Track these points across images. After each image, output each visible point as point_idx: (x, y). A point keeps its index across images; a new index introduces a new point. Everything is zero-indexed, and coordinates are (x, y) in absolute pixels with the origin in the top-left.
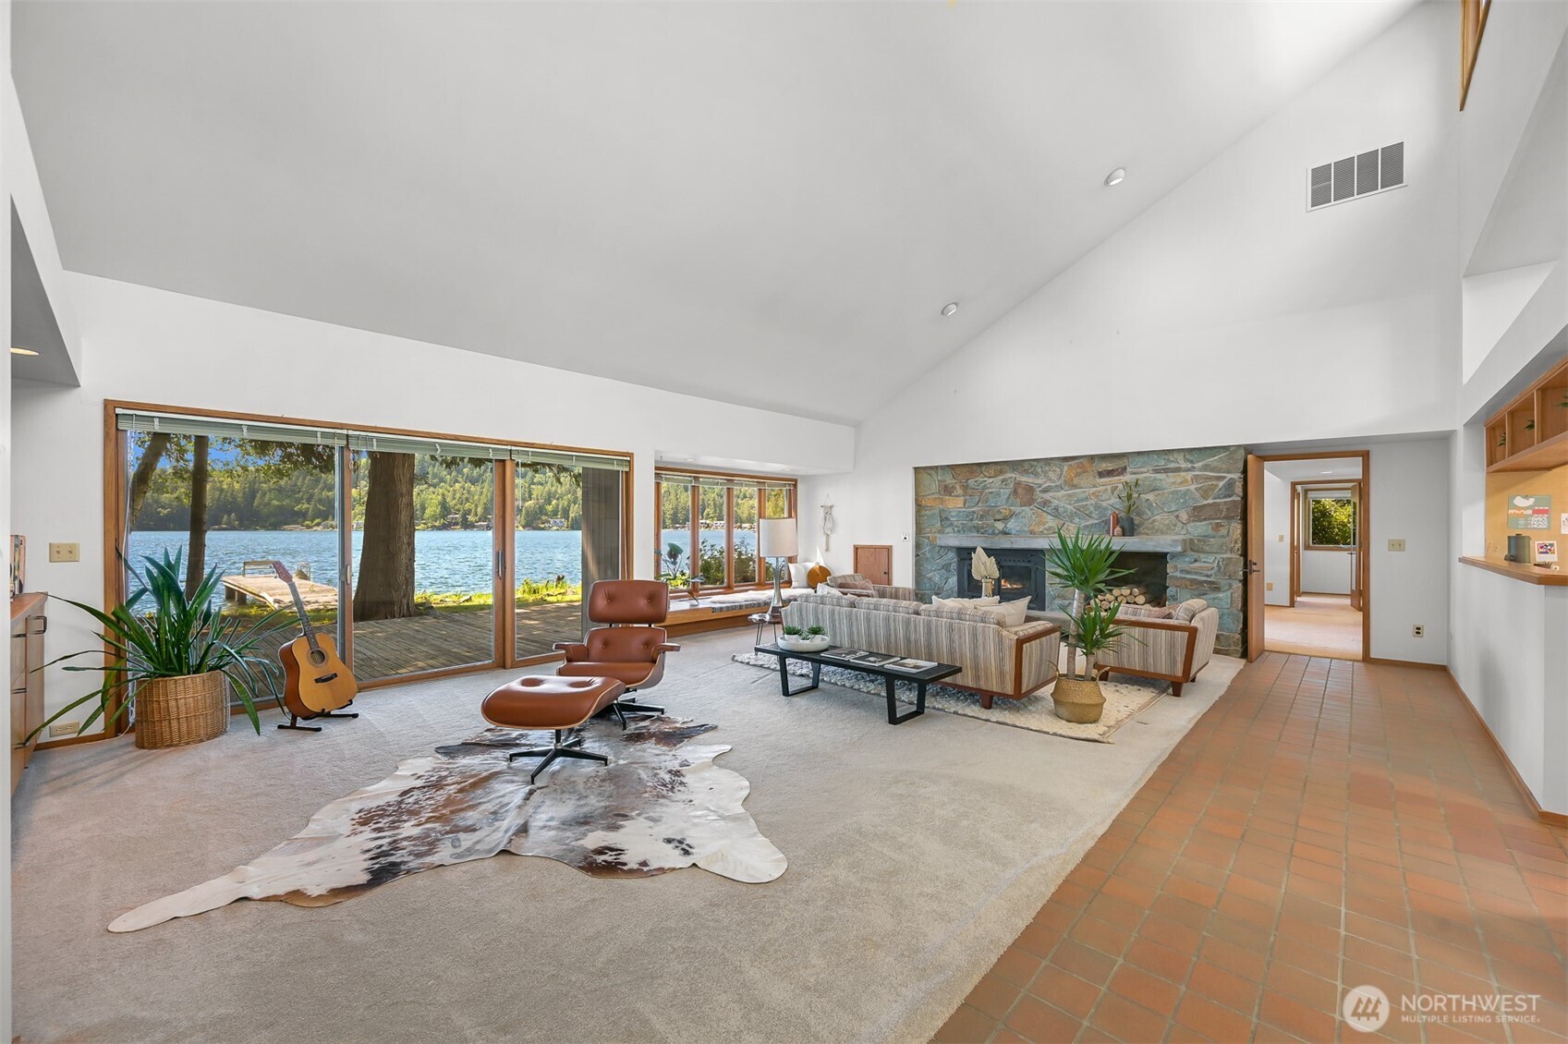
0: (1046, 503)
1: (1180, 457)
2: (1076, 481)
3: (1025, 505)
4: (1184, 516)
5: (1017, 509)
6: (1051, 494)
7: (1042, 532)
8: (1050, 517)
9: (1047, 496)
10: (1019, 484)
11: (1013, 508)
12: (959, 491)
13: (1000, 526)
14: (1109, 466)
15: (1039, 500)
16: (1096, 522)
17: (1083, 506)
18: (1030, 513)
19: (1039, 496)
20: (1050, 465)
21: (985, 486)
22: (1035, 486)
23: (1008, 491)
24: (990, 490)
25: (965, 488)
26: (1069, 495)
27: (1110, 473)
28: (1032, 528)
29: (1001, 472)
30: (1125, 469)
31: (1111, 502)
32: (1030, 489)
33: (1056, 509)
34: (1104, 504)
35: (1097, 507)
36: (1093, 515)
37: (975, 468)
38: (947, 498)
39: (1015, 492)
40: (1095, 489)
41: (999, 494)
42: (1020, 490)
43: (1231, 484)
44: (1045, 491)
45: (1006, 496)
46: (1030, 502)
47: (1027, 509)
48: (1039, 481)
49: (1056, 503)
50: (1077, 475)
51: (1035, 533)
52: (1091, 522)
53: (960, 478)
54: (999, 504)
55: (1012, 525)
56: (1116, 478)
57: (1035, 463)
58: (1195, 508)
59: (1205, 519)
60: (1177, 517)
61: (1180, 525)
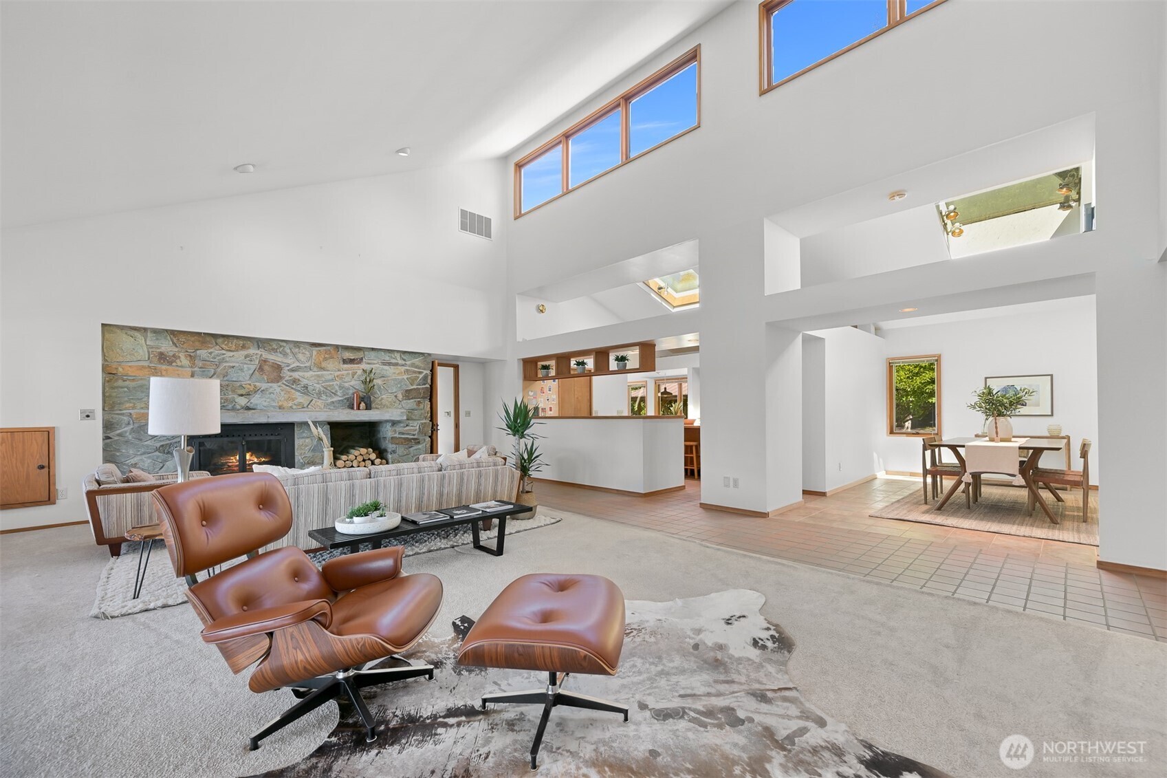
0: (295, 381)
1: (398, 355)
2: (324, 364)
3: (272, 382)
4: (400, 397)
5: (264, 386)
6: (301, 374)
7: (291, 407)
8: (299, 394)
9: (296, 375)
10: (265, 361)
11: (257, 384)
12: (185, 361)
13: (242, 401)
14: (348, 355)
15: (287, 378)
16: (340, 399)
17: (330, 386)
18: (278, 390)
19: (287, 374)
20: (299, 347)
21: (223, 359)
22: (283, 365)
23: (253, 367)
24: (231, 365)
25: (192, 358)
26: (318, 376)
27: (352, 361)
28: (280, 403)
29: (244, 347)
30: (362, 359)
31: (353, 383)
32: (278, 368)
33: (306, 387)
34: (346, 385)
35: (341, 387)
36: (338, 393)
37: (208, 339)
38: (164, 367)
39: (261, 369)
40: (339, 373)
41: (242, 370)
42: (266, 368)
43: (425, 377)
44: (292, 370)
45: (251, 372)
46: (278, 379)
47: (275, 385)
48: (289, 361)
49: (305, 382)
50: (325, 359)
51: (284, 408)
52: (336, 399)
53: (185, 346)
54: (241, 379)
55: (256, 400)
56: (355, 365)
57: (284, 344)
58: (407, 391)
59: (412, 399)
60: (396, 396)
61: (398, 402)
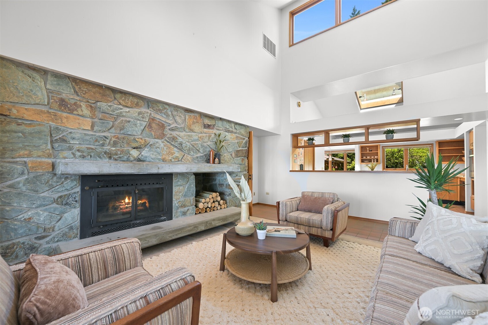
0: (174, 139)
1: (233, 125)
2: (193, 127)
3: (158, 138)
4: (234, 155)
5: (152, 141)
6: (177, 133)
7: (171, 160)
8: (175, 149)
9: (175, 133)
10: (153, 119)
11: (147, 139)
12: (86, 112)
13: (135, 153)
14: (207, 121)
15: (168, 136)
16: (202, 155)
17: (196, 144)
18: (162, 145)
19: (167, 132)
20: (177, 111)
21: (121, 113)
22: (166, 125)
23: (144, 124)
24: (128, 119)
25: (92, 108)
26: (189, 136)
27: (208, 126)
28: (164, 156)
29: (137, 105)
30: (214, 125)
31: (209, 143)
32: (162, 126)
33: (181, 144)
34: (205, 144)
35: (202, 146)
36: (201, 151)
37: (108, 92)
38: (65, 115)
39: (150, 126)
40: (201, 135)
41: (135, 125)
42: (154, 125)
43: (246, 142)
44: (172, 130)
45: (142, 128)
46: (162, 136)
47: (160, 141)
48: (170, 122)
49: (180, 140)
50: (194, 123)
51: (166, 161)
52: (199, 155)
53: (86, 96)
54: (134, 133)
55: (145, 153)
56: (211, 130)
57: (167, 107)
58: (237, 151)
59: (239, 157)
60: (231, 155)
61: (232, 159)
